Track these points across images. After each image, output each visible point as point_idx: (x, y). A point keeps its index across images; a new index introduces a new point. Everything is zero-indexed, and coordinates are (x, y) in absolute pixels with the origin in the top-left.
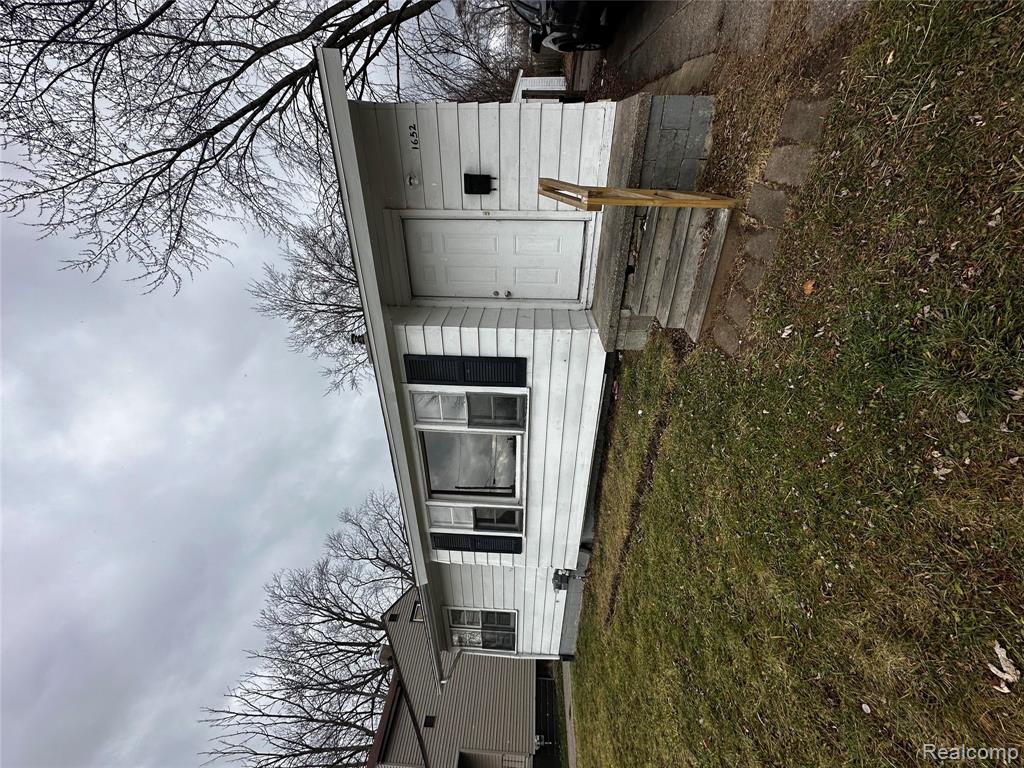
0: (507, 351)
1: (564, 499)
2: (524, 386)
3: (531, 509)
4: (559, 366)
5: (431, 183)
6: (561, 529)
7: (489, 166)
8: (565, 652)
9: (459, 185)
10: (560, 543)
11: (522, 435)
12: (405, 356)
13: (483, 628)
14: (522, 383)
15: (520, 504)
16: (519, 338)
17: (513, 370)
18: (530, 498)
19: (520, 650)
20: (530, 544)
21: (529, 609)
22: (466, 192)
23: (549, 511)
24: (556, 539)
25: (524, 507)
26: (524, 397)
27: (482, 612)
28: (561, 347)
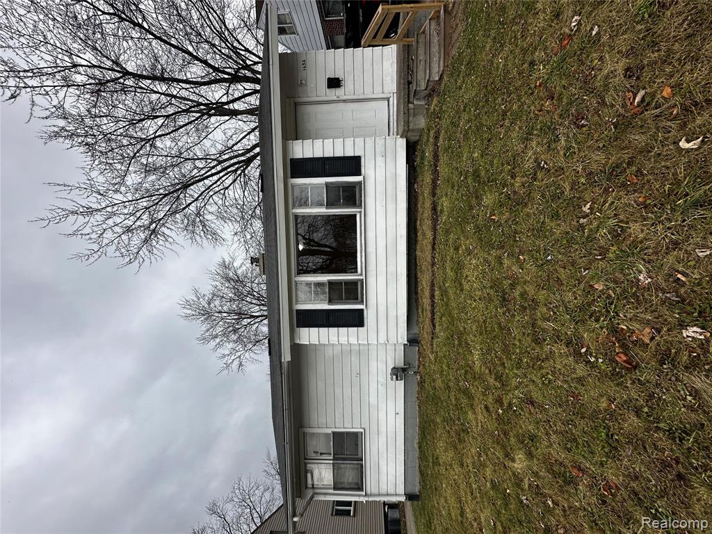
0: (350, 153)
1: (391, 269)
2: (360, 175)
3: (369, 279)
4: (380, 160)
5: (311, 84)
6: (392, 298)
7: (339, 75)
8: (410, 491)
9: (325, 84)
10: (392, 313)
11: (360, 212)
12: (291, 160)
13: (334, 459)
14: (358, 173)
15: (361, 275)
16: (356, 144)
17: (352, 165)
18: (368, 269)
19: (369, 492)
20: (369, 317)
21: (374, 427)
22: (328, 88)
23: (382, 280)
24: (389, 310)
25: (363, 277)
26: (360, 183)
27: (334, 433)
28: (380, 148)
